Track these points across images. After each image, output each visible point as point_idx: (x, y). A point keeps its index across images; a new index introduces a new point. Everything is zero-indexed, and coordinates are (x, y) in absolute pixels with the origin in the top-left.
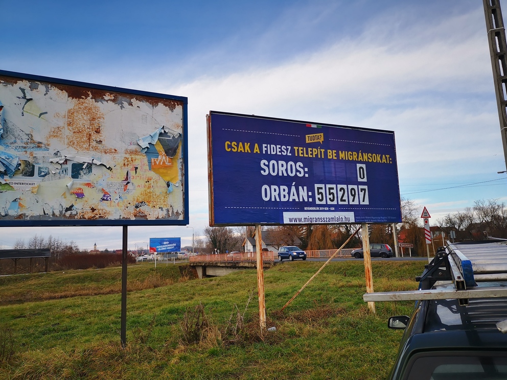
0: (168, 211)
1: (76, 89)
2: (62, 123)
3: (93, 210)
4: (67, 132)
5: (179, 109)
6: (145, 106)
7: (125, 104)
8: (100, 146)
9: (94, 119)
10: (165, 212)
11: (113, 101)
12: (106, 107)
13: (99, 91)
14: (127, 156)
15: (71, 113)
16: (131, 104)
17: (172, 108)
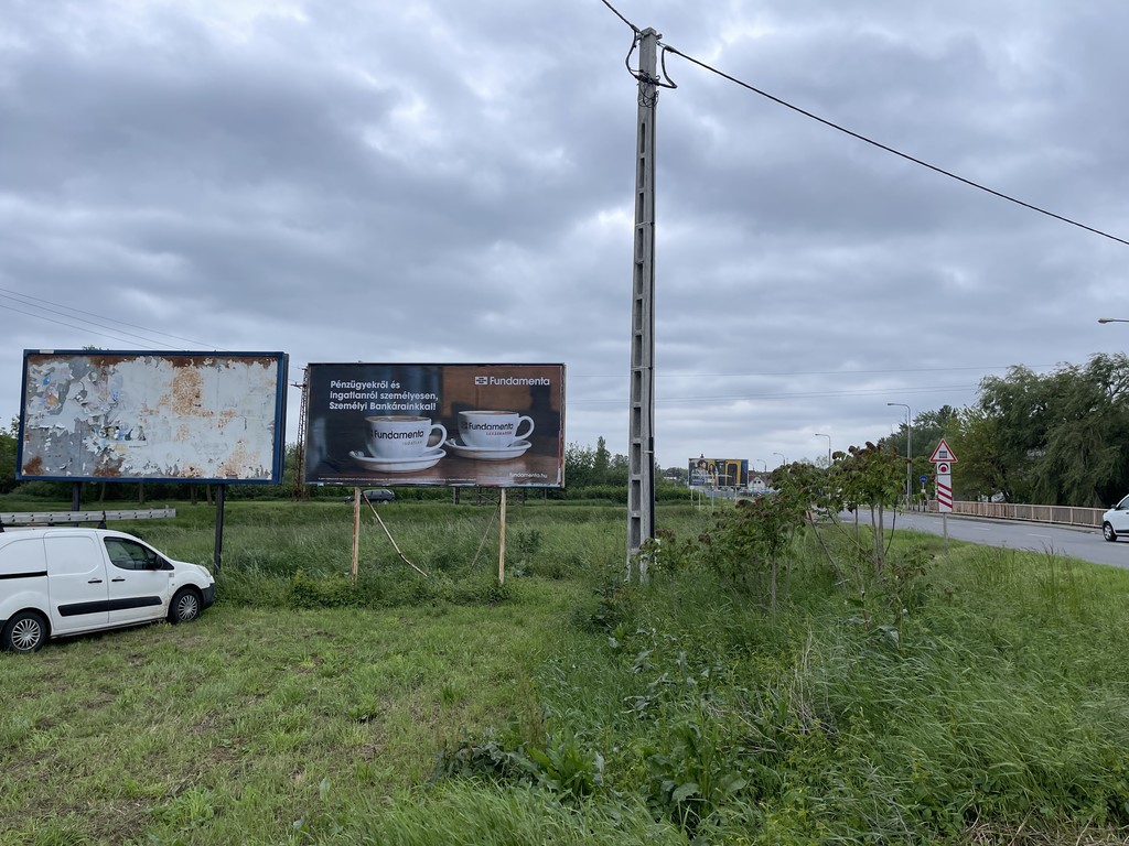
0: (257, 470)
1: (180, 358)
2: (169, 390)
3: (192, 469)
4: (173, 399)
5: (274, 365)
6: (240, 366)
7: (223, 367)
8: (199, 410)
9: (195, 385)
10: (254, 473)
11: (212, 365)
12: (206, 372)
13: (198, 357)
14: (223, 418)
15: (176, 382)
16: (227, 366)
17: (266, 365)
